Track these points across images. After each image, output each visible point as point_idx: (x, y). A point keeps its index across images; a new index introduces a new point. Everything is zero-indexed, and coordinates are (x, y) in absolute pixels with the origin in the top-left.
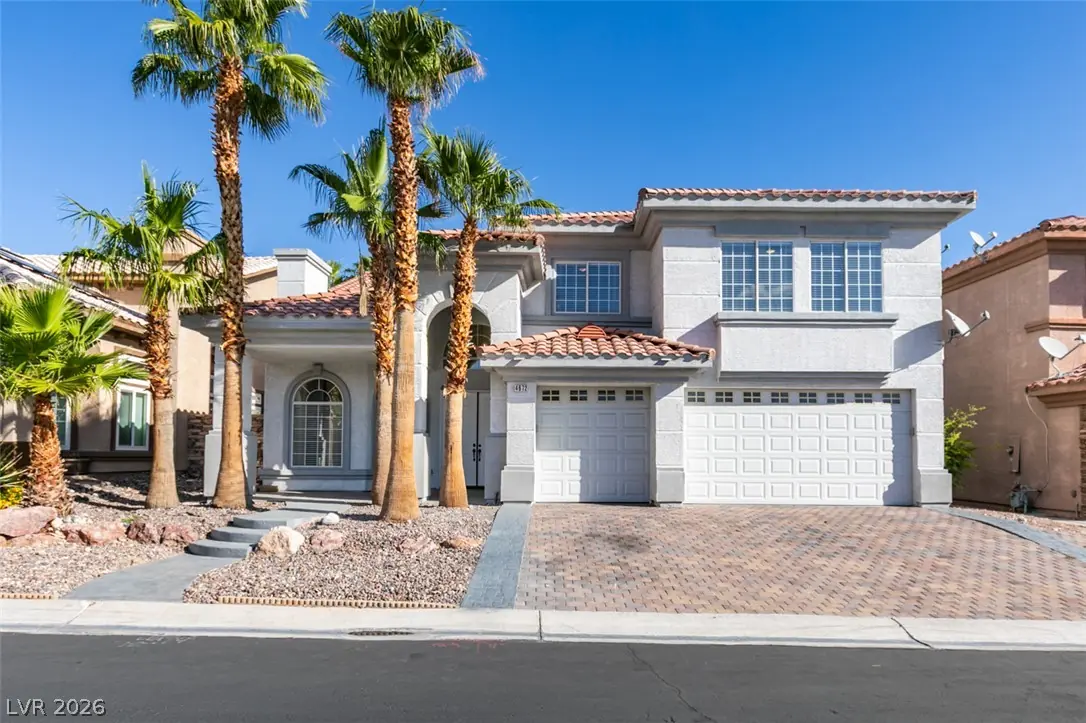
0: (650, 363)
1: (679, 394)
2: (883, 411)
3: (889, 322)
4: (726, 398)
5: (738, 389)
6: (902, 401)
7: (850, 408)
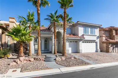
0: (80, 39)
1: (81, 42)
2: (95, 43)
3: (96, 36)
4: (85, 42)
5: (87, 41)
6: (96, 43)
7: (93, 43)
